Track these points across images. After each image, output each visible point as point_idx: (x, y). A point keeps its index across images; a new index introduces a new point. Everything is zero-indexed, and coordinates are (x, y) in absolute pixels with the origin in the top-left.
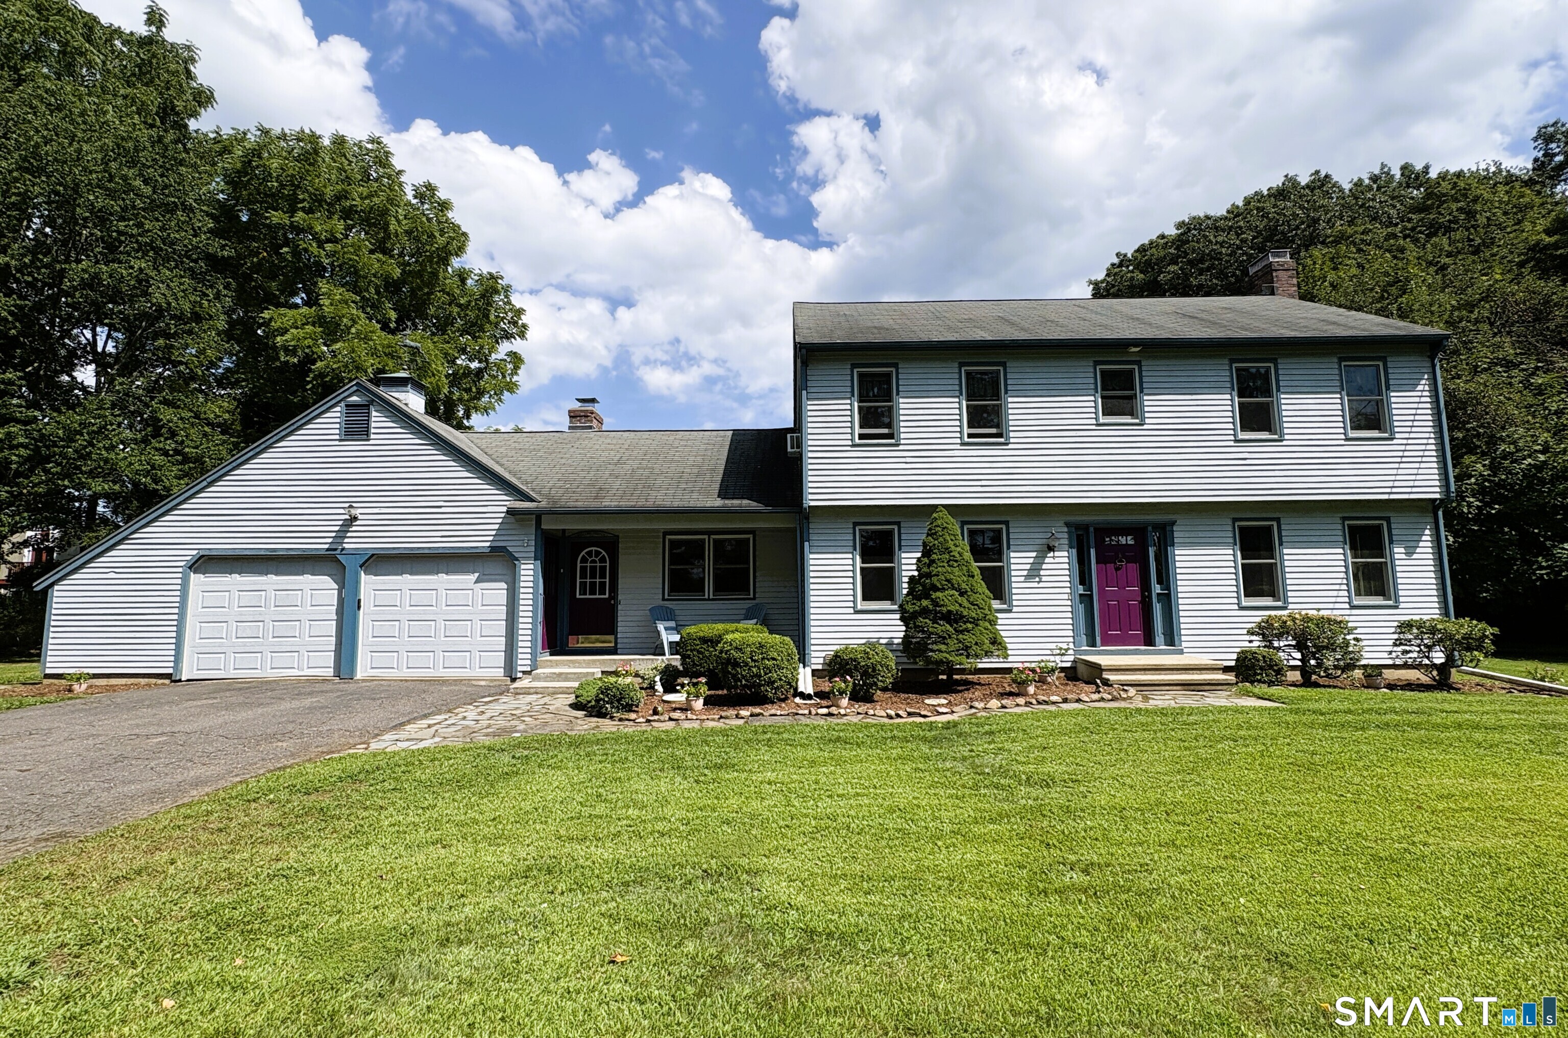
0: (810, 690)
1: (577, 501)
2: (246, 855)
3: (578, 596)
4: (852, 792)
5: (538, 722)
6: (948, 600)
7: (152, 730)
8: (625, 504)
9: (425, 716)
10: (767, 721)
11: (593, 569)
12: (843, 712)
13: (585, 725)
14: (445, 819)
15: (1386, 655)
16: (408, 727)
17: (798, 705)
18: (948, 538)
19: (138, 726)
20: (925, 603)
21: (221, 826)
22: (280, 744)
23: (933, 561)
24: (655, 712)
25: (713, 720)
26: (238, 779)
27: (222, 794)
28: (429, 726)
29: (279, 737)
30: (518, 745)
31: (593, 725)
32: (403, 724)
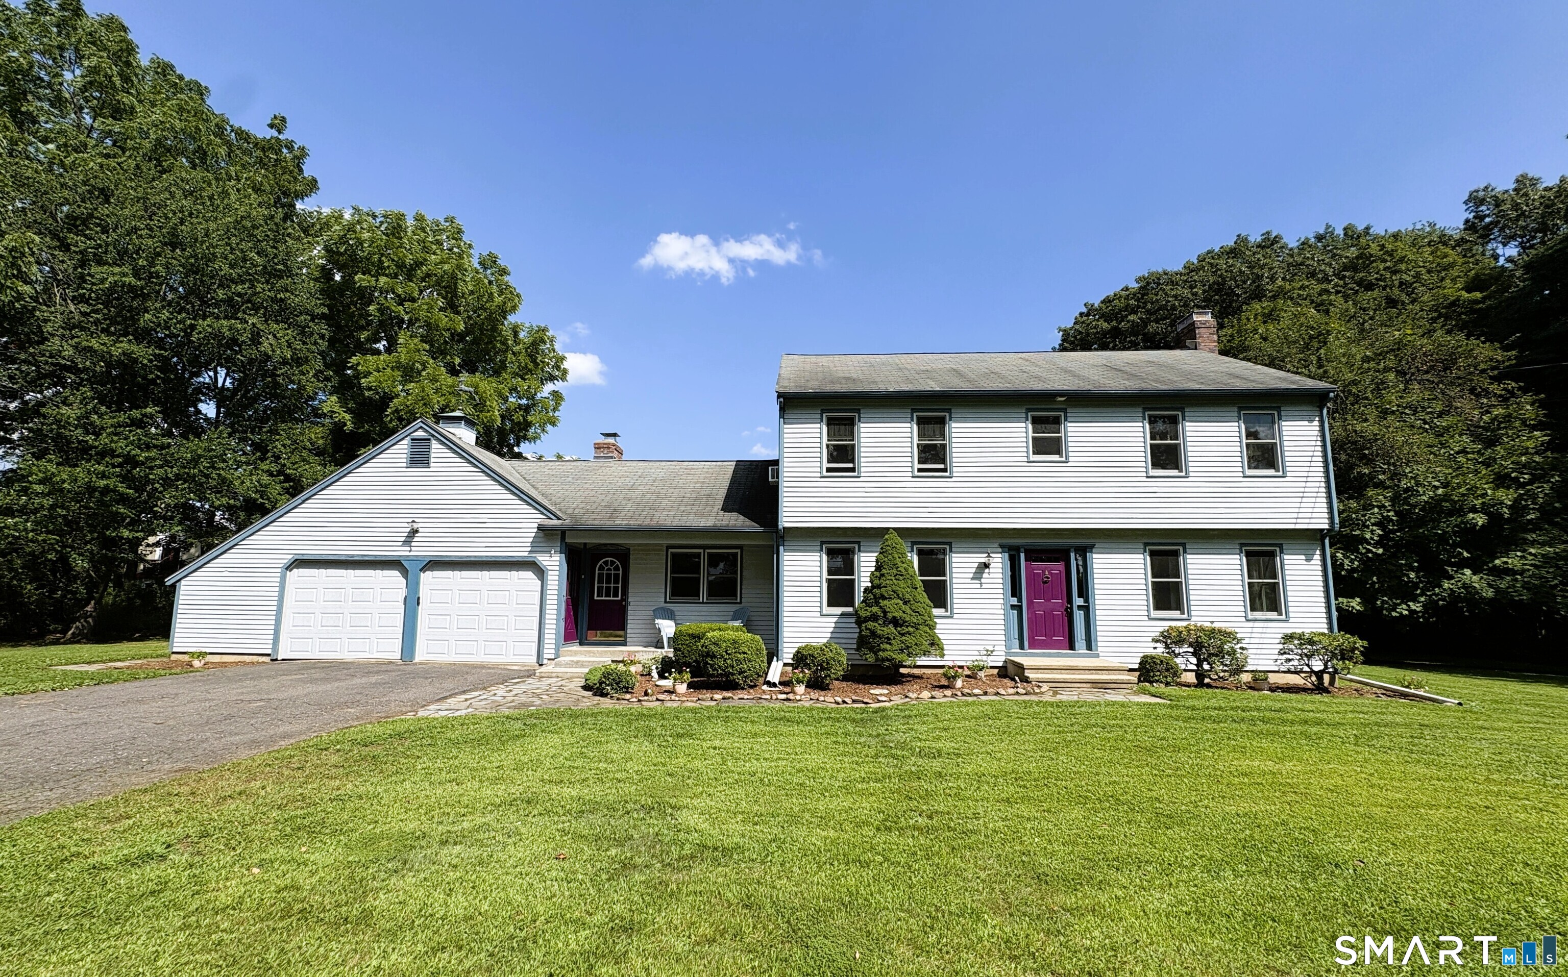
0: (776, 680)
1: (595, 519)
2: (315, 786)
3: (596, 598)
4: (775, 756)
5: (552, 699)
6: (894, 607)
7: (253, 697)
8: (634, 523)
9: (464, 692)
10: (736, 703)
11: (609, 576)
12: (798, 698)
13: (589, 701)
14: (463, 766)
15: (1272, 662)
16: (449, 701)
17: (764, 692)
18: (896, 556)
19: (243, 693)
20: (875, 609)
21: (299, 766)
22: (349, 710)
23: (883, 575)
24: (646, 694)
25: (692, 701)
26: (315, 734)
27: (302, 744)
28: (466, 700)
29: (349, 704)
30: (531, 716)
31: (595, 702)
32: (446, 698)
